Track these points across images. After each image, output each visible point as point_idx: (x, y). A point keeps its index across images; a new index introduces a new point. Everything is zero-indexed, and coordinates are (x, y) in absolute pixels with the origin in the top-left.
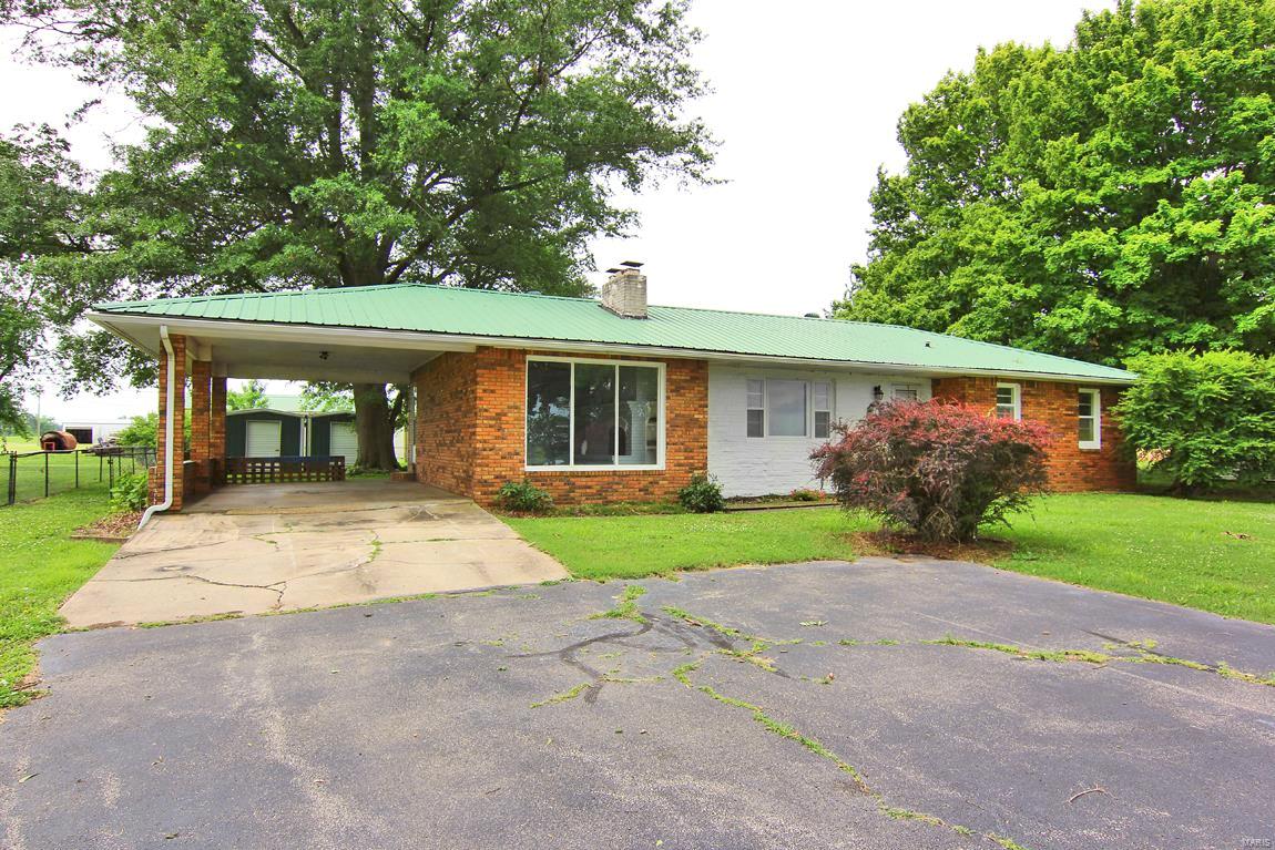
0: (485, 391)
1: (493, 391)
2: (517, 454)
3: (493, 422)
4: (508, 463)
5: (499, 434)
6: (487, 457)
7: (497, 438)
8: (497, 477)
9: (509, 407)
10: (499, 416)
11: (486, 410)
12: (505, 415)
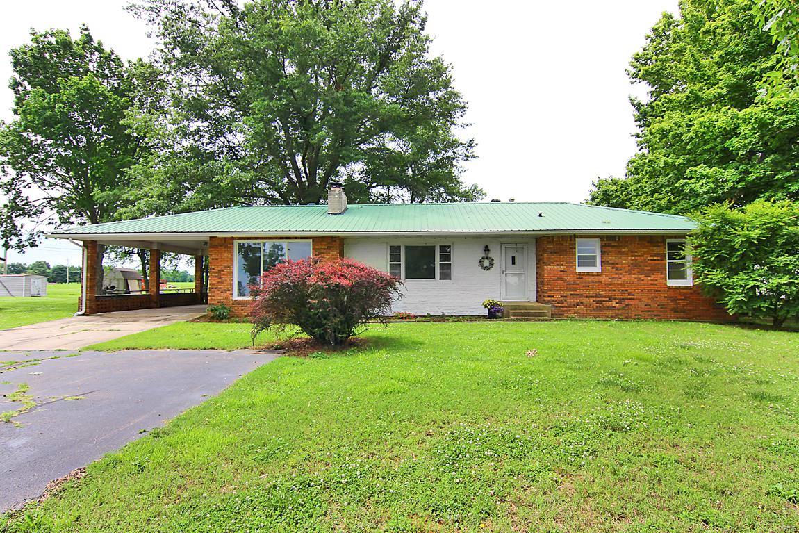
0: (213, 259)
1: (217, 259)
2: (229, 290)
3: (217, 275)
4: (224, 295)
5: (220, 280)
6: (214, 292)
7: (218, 282)
8: (219, 302)
9: (225, 267)
10: (220, 271)
11: (213, 269)
12: (223, 271)
